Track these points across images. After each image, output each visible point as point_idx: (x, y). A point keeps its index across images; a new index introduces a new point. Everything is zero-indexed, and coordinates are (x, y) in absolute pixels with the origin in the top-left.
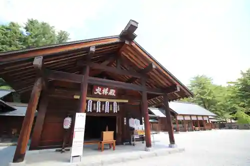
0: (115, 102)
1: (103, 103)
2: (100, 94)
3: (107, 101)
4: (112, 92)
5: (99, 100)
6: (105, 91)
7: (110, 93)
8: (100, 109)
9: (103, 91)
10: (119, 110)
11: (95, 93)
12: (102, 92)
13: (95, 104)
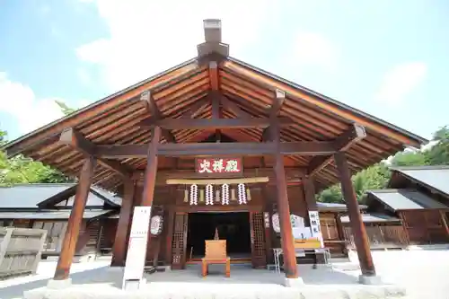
0: (241, 183)
1: (217, 188)
2: (209, 171)
3: (225, 184)
4: (233, 166)
5: (209, 184)
6: (218, 165)
7: (228, 169)
8: (211, 199)
9: (215, 165)
10: (249, 199)
11: (201, 172)
12: (211, 168)
13: (202, 192)
